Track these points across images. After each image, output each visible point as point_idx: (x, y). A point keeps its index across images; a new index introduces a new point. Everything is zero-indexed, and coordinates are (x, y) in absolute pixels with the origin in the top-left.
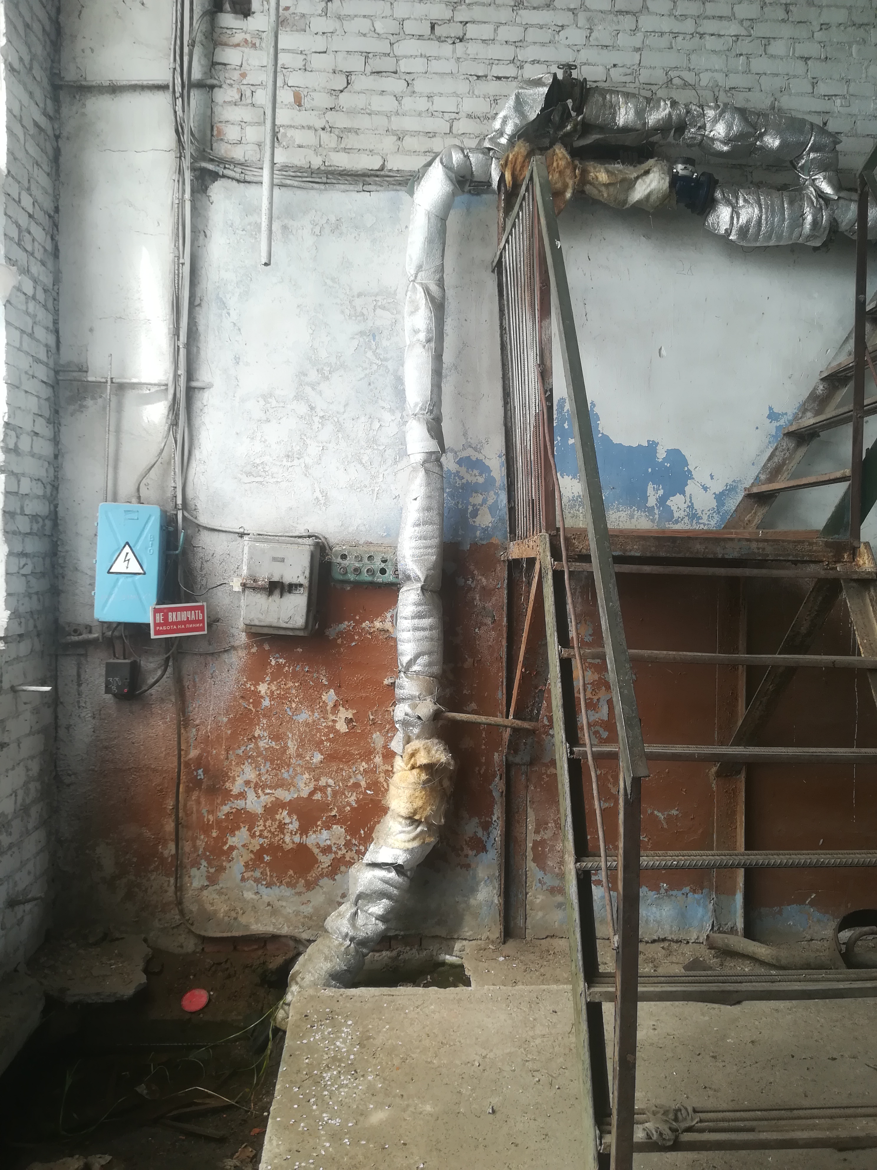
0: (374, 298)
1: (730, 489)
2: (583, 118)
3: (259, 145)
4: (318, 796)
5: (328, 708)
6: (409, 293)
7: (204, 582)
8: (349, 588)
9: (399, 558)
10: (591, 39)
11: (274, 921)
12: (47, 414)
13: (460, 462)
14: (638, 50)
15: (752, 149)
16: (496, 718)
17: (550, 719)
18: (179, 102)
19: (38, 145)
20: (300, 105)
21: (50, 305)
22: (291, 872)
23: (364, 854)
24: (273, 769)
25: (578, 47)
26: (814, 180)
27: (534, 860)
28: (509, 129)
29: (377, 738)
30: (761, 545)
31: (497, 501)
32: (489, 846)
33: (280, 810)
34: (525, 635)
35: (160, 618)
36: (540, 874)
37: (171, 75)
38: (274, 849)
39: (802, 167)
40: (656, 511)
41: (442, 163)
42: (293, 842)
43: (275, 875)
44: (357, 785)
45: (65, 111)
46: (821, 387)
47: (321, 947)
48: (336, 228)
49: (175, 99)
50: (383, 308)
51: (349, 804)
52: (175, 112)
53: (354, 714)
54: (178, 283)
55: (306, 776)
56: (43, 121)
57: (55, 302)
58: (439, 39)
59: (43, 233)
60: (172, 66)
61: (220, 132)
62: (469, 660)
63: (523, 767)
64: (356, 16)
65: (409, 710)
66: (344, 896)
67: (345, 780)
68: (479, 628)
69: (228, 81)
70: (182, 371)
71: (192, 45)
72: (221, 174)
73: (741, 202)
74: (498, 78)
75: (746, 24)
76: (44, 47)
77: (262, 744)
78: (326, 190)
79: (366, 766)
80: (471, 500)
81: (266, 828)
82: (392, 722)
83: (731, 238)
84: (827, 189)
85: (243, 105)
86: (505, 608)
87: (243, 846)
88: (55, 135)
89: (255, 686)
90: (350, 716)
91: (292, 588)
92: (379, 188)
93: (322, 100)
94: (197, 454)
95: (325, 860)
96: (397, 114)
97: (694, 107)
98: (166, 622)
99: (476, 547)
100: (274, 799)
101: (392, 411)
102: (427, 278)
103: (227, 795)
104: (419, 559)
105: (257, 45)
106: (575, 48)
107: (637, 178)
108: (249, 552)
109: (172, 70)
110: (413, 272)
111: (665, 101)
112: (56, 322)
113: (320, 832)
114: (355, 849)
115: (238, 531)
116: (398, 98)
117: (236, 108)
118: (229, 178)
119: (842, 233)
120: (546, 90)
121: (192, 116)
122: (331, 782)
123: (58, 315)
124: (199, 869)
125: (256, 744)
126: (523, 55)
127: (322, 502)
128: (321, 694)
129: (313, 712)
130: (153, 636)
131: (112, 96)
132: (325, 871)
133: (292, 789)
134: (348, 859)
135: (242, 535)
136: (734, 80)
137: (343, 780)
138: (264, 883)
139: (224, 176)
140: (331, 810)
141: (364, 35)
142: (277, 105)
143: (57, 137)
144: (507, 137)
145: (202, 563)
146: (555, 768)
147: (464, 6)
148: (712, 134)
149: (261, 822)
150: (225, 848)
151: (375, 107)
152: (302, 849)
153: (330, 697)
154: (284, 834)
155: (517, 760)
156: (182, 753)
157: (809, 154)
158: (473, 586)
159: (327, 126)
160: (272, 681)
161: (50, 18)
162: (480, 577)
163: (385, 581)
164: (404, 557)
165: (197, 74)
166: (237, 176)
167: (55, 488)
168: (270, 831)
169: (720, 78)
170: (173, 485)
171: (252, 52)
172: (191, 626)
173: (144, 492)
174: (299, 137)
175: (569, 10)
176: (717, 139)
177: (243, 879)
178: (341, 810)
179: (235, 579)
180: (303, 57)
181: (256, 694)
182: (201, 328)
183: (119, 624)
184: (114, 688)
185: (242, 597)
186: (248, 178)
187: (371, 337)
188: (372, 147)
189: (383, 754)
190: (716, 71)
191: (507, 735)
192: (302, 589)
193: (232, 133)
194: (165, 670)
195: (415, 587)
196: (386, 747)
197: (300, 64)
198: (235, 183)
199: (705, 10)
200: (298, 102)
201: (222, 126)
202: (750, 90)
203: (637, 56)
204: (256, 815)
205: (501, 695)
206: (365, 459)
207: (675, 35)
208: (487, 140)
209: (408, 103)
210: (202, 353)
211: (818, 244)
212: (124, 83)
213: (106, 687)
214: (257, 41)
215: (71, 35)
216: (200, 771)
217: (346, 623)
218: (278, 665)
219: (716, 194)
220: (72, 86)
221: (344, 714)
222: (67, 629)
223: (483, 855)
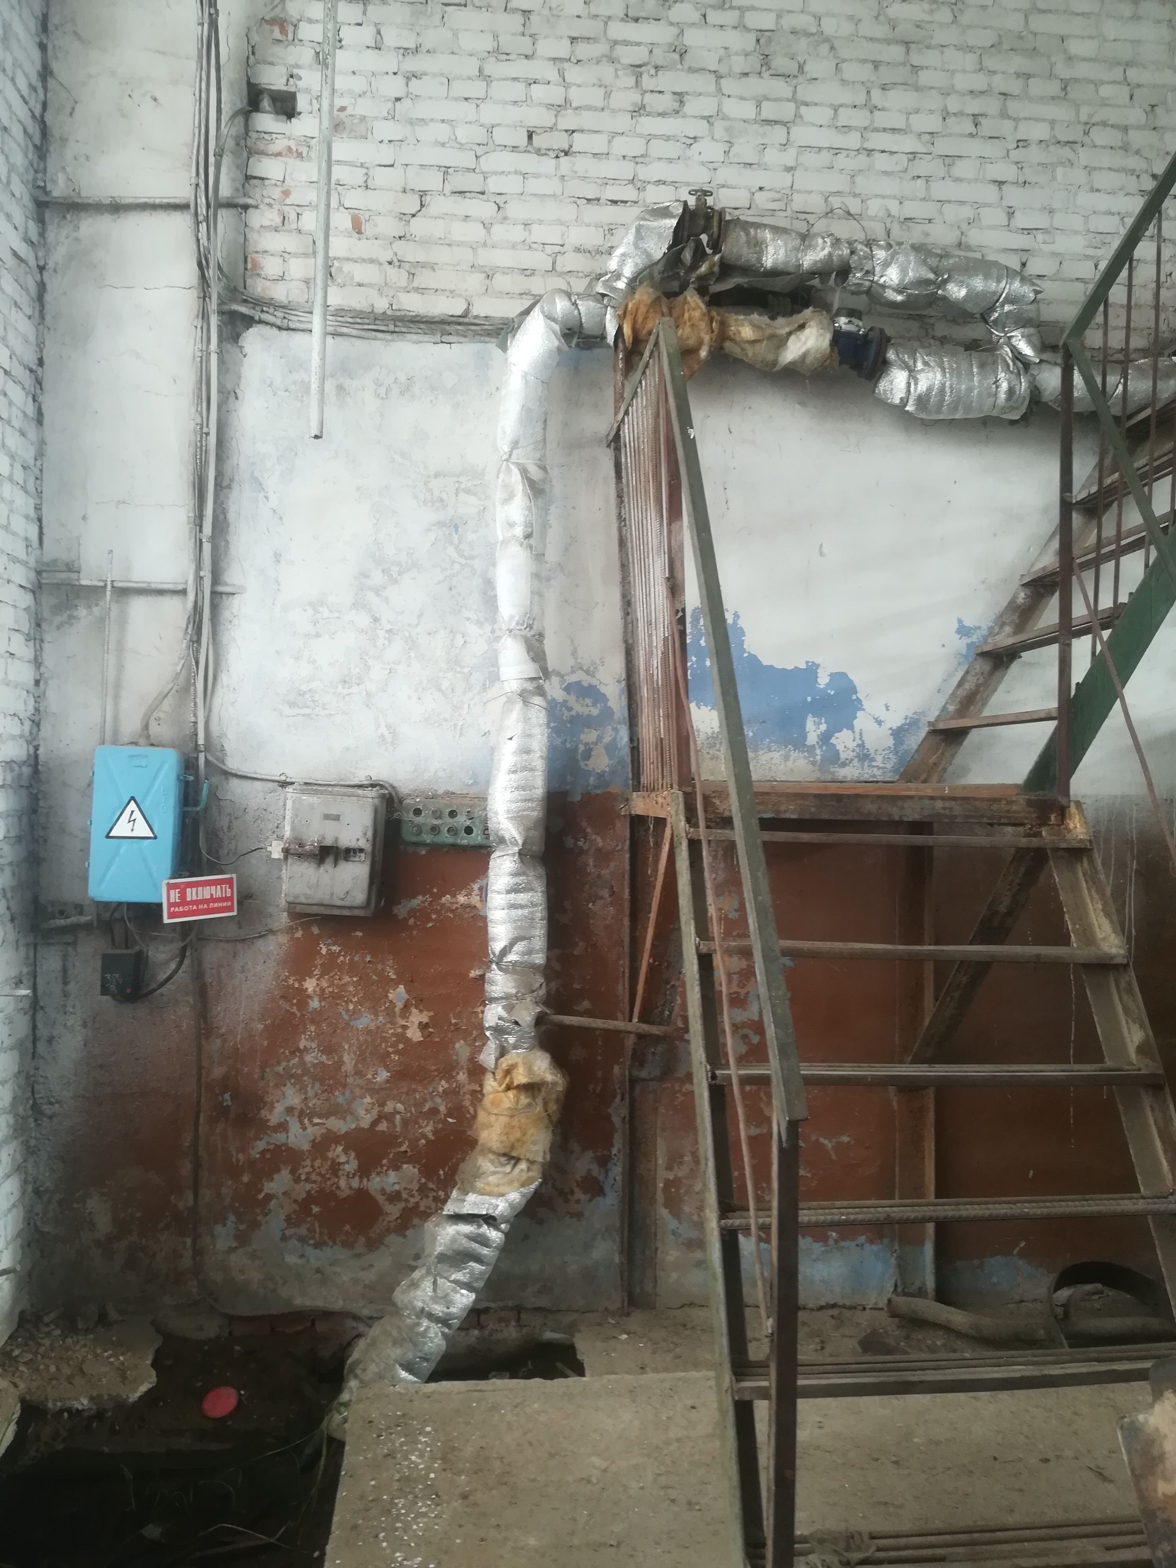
0: (456, 479)
1: (911, 724)
2: (722, 259)
3: (307, 282)
4: (383, 1126)
5: (397, 1009)
6: (501, 476)
7: (232, 847)
8: (423, 852)
9: (490, 815)
10: (731, 154)
11: (324, 1293)
12: (26, 627)
13: (568, 689)
14: (790, 169)
15: (933, 300)
16: (615, 1022)
17: (685, 1020)
18: (203, 227)
19: (16, 281)
20: (360, 232)
21: (31, 487)
22: (347, 1228)
23: (444, 1202)
24: (323, 1092)
25: (715, 165)
26: (1010, 338)
27: (667, 1205)
28: (628, 271)
29: (461, 1048)
30: (947, 804)
31: (615, 739)
32: (607, 1188)
33: (333, 1146)
34: (653, 916)
35: (175, 896)
36: (672, 1224)
37: (193, 193)
38: (325, 1197)
39: (996, 321)
40: (818, 751)
41: (543, 312)
42: (351, 1188)
43: (326, 1232)
44: (434, 1111)
45: (51, 235)
46: (1022, 595)
47: (389, 1328)
48: (407, 388)
49: (198, 223)
50: (468, 491)
51: (424, 1136)
52: (198, 240)
53: (430, 1018)
54: (201, 458)
55: (368, 1100)
56: (23, 249)
57: (38, 482)
58: (538, 152)
59: (23, 393)
60: (193, 181)
61: (255, 265)
62: (581, 944)
63: (651, 1083)
64: (432, 120)
65: (504, 1014)
66: (417, 1257)
67: (419, 1104)
68: (594, 902)
69: (267, 201)
70: (206, 573)
71: (219, 155)
72: (257, 318)
73: (920, 366)
74: (614, 202)
75: (926, 138)
76: (26, 155)
77: (309, 1058)
78: (393, 340)
79: (446, 1086)
80: (582, 737)
81: (314, 1170)
82: (481, 1028)
83: (907, 408)
84: (1026, 349)
85: (287, 231)
86: (627, 876)
87: (285, 1193)
88: (38, 266)
89: (300, 983)
90: (425, 1020)
91: (348, 854)
92: (462, 339)
93: (388, 226)
94: (224, 678)
95: (393, 1211)
96: (485, 245)
97: (860, 247)
98: (183, 901)
99: (589, 798)
100: (324, 1131)
101: (479, 623)
102: (527, 457)
103: (263, 1127)
104: (517, 818)
105: (304, 155)
106: (711, 166)
107: (790, 334)
108: (293, 808)
109: (194, 187)
110: (506, 448)
111: (823, 238)
112: (38, 508)
113: (386, 1175)
114: (431, 1194)
115: (277, 778)
116: (487, 226)
117: (277, 234)
118: (267, 323)
119: (1046, 404)
120: (674, 222)
121: (219, 245)
122: (400, 1107)
123: (41, 498)
124: (224, 1225)
125: (301, 1059)
126: (646, 173)
127: (389, 740)
128: (388, 992)
129: (376, 1015)
130: (166, 920)
131: (116, 216)
132: (392, 1225)
133: (349, 1118)
134: (422, 1208)
135: (284, 784)
136: (912, 209)
137: (415, 1105)
138: (312, 1242)
139: (261, 322)
140: (401, 1144)
141: (443, 145)
142: (331, 232)
143: (41, 269)
144: (626, 280)
145: (230, 822)
146: (692, 1083)
147: (569, 111)
148: (882, 280)
149: (308, 1162)
150: (260, 1197)
151: (456, 236)
152: (362, 1197)
153: (399, 994)
154: (337, 1177)
155: (643, 1074)
156: (203, 1071)
157: (1003, 306)
158: (585, 848)
159: (395, 260)
160: (322, 976)
161: (33, 116)
162: (594, 837)
163: (472, 843)
164: (496, 813)
165: (226, 190)
166: (278, 322)
167: (36, 724)
168: (320, 1174)
169: (893, 206)
170: (193, 719)
171: (298, 163)
172: (216, 905)
173: (154, 729)
174: (361, 273)
175: (703, 118)
176: (889, 287)
177: (284, 1238)
178: (413, 1144)
179: (274, 843)
180: (364, 171)
181: (302, 991)
182: (231, 516)
183: (120, 904)
184: (113, 987)
185: (284, 867)
186: (292, 325)
187: (452, 528)
188: (452, 287)
189: (468, 1069)
190: (888, 197)
191: (630, 1042)
192: (363, 855)
193: (271, 267)
194: (181, 963)
195: (510, 852)
196: (472, 1060)
197: (360, 180)
198: (275, 330)
199: (872, 121)
200: (357, 227)
201: (259, 257)
202: (930, 221)
203: (788, 177)
204: (302, 1152)
205: (622, 989)
206: (445, 684)
207: (837, 151)
208: (600, 283)
209: (498, 231)
210: (233, 549)
211: (1017, 418)
212: (131, 201)
213: (103, 986)
214: (304, 150)
215: (61, 139)
216: (227, 1096)
217: (420, 897)
218: (330, 954)
219: (888, 355)
220: (61, 204)
221: (417, 1017)
222: (50, 909)
223: (600, 1199)
